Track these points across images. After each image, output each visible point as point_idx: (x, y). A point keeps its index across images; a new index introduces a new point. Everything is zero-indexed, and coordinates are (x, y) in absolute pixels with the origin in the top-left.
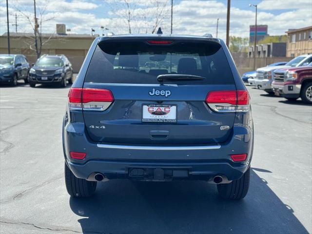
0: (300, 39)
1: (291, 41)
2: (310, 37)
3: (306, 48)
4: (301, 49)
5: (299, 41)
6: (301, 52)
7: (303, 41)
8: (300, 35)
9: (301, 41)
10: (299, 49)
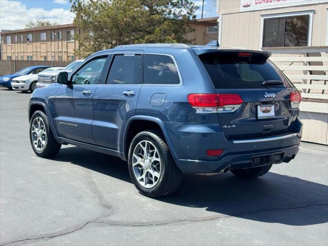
0: (16, 41)
1: (5, 42)
2: (28, 40)
3: (26, 51)
4: (19, 52)
5: (15, 43)
6: (19, 54)
7: (21, 43)
8: (16, 37)
9: (18, 43)
10: (16, 51)
